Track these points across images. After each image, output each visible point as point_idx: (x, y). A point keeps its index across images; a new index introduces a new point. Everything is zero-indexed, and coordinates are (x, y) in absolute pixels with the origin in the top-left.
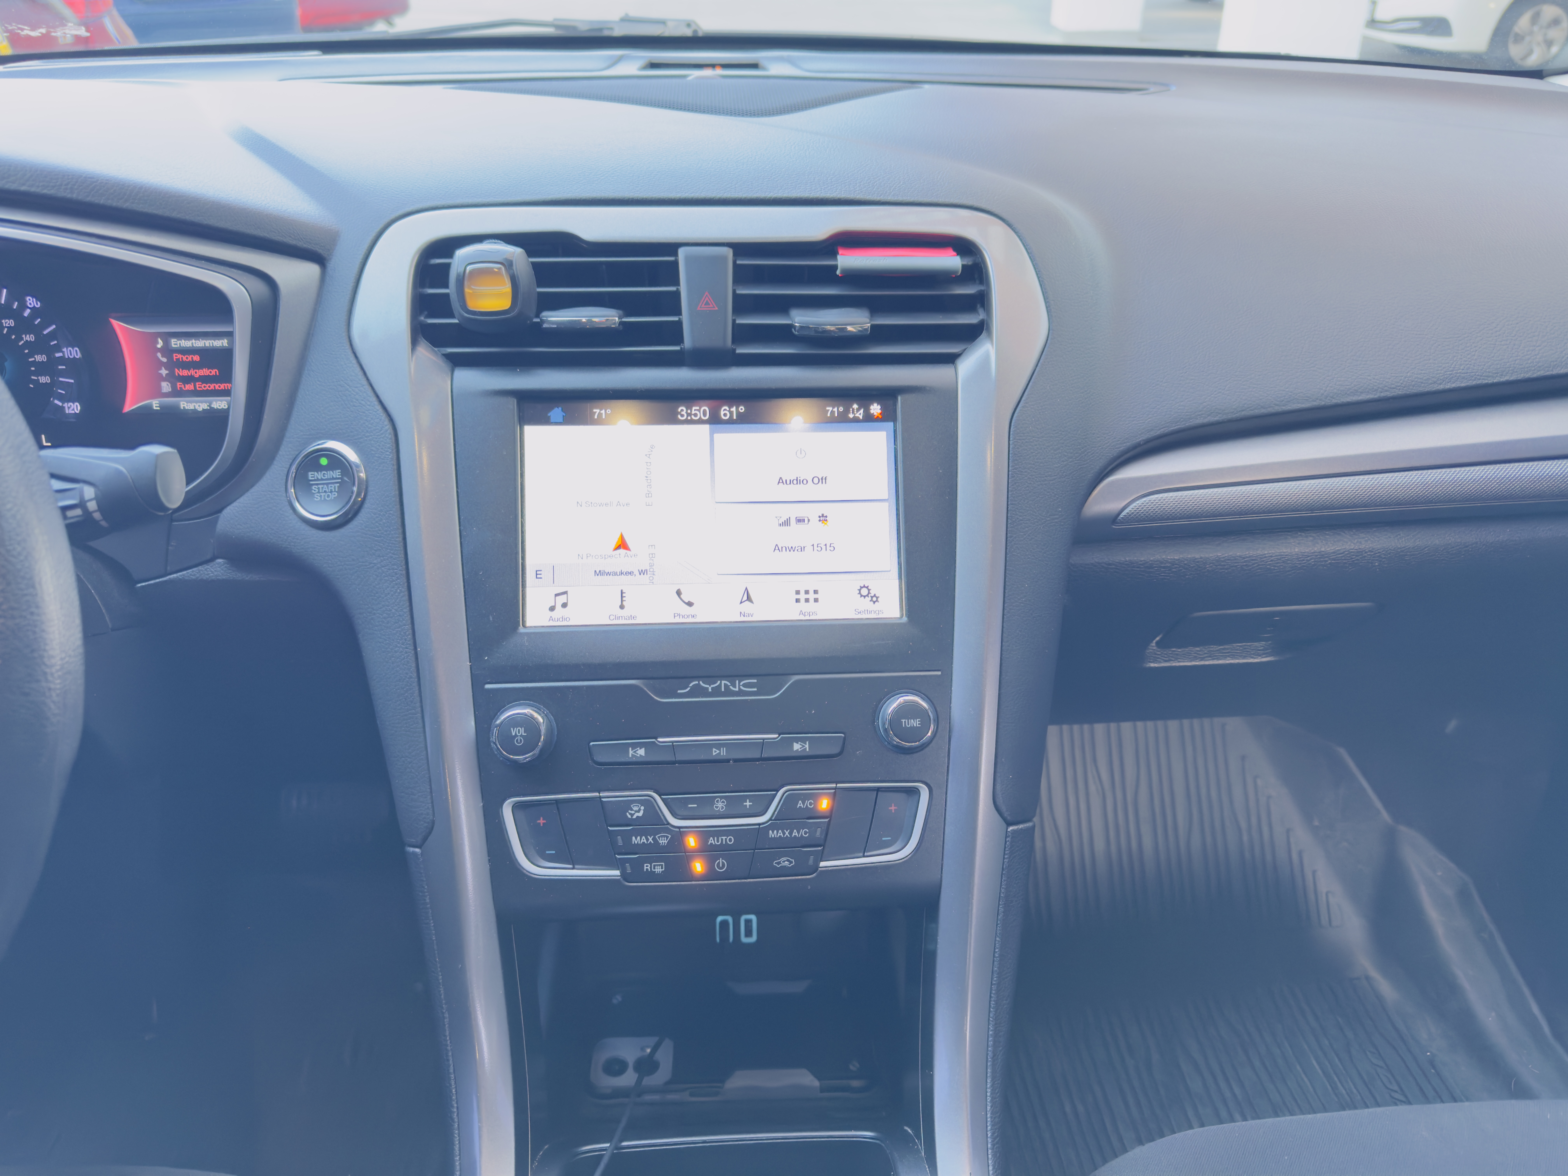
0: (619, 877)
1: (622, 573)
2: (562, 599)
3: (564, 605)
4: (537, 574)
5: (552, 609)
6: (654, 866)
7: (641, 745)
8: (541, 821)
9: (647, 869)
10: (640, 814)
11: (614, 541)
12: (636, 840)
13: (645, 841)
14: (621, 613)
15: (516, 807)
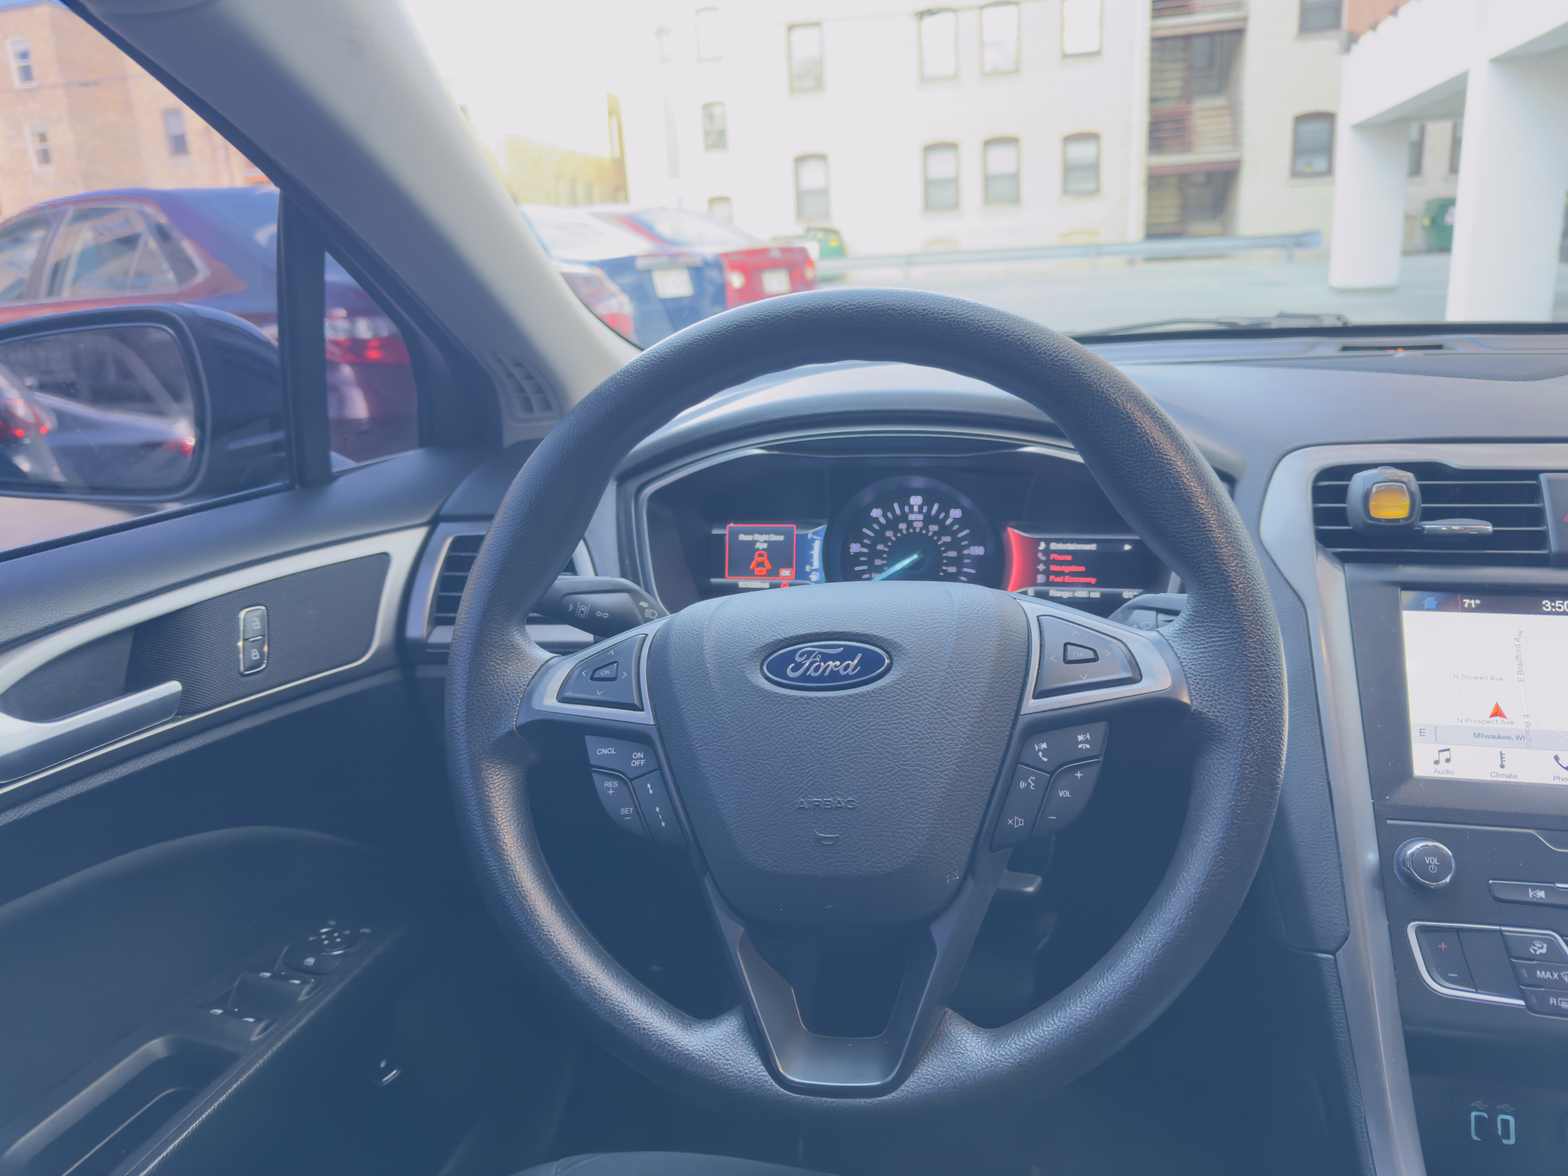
0: (1524, 1007)
1: (1499, 737)
2: (1445, 755)
3: (1448, 760)
4: (1421, 732)
5: (1437, 762)
6: (1561, 1001)
7: (1541, 888)
8: (1443, 946)
9: (1553, 1004)
10: (1544, 951)
11: (1490, 709)
12: (1540, 974)
13: (1550, 977)
14: (1501, 771)
15: (1420, 930)
